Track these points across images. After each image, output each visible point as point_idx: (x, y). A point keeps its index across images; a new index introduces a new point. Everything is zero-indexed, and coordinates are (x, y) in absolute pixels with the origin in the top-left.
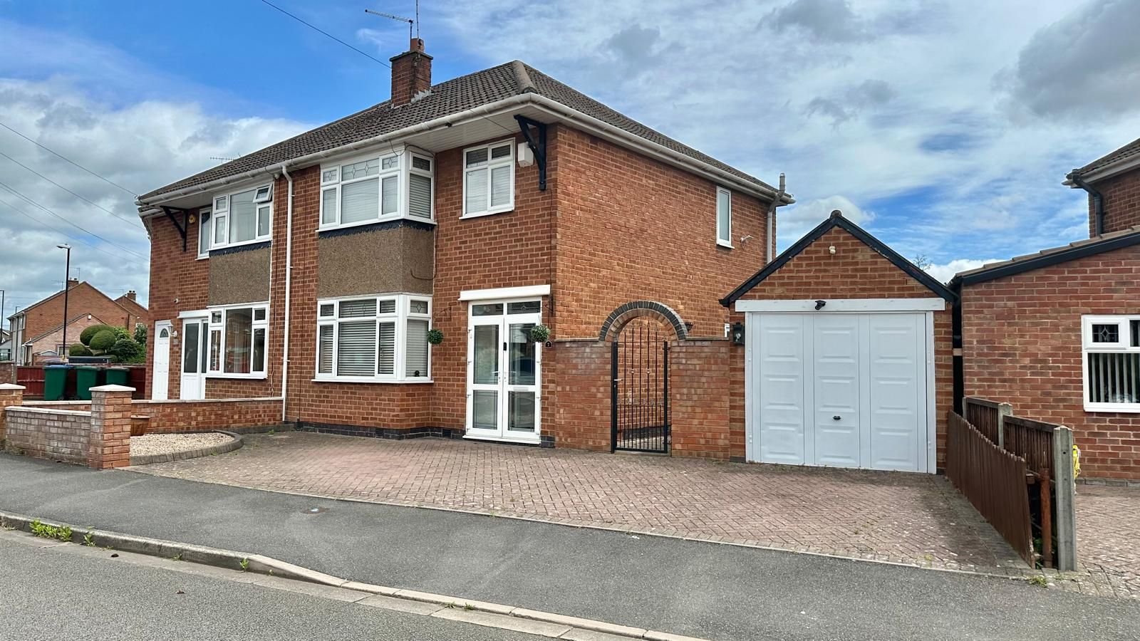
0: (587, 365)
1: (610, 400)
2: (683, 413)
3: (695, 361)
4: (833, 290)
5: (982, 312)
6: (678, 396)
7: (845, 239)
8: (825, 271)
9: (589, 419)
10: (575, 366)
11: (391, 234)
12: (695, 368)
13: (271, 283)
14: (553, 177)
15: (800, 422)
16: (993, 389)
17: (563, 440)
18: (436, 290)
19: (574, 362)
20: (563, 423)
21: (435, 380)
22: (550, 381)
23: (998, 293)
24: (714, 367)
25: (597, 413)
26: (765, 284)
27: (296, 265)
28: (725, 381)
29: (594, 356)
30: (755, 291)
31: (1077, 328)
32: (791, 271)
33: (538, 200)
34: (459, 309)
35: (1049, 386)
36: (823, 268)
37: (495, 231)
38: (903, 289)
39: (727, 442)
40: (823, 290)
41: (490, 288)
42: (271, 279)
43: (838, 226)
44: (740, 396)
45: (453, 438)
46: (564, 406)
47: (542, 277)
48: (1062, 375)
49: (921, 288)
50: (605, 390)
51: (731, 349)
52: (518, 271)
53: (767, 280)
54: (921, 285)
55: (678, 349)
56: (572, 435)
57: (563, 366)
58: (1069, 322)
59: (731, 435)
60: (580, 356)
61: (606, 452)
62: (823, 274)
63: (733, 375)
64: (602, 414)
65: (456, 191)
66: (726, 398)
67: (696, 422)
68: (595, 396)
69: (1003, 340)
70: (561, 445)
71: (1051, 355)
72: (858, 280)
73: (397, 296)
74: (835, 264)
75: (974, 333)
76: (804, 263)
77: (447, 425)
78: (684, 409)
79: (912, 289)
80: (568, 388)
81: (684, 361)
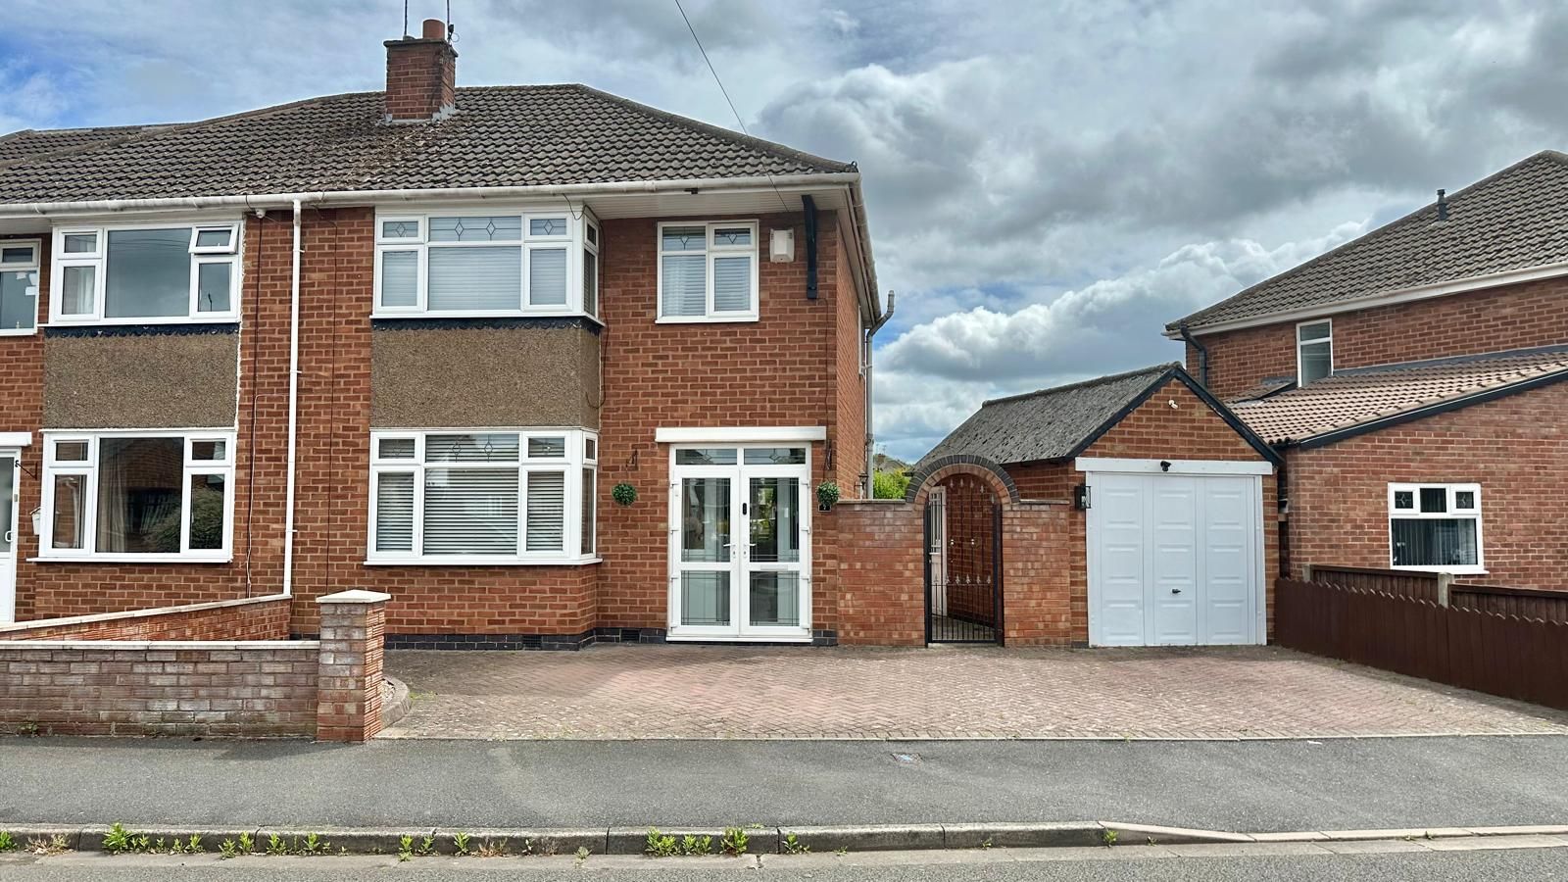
0: (889, 535)
1: (922, 579)
2: (1018, 593)
3: (1032, 529)
4: (1172, 449)
5: (1313, 478)
6: (1012, 572)
7: (1183, 392)
8: (1165, 427)
9: (894, 605)
10: (871, 536)
11: (553, 336)
12: (1032, 536)
13: (238, 396)
14: (829, 282)
15: (1139, 598)
16: (1323, 556)
17: (852, 634)
18: (604, 424)
19: (868, 530)
20: (851, 611)
21: (604, 557)
22: (826, 557)
23: (1327, 459)
24: (1052, 536)
25: (904, 597)
26: (1105, 440)
27: (308, 369)
28: (1065, 552)
29: (898, 523)
30: (1096, 447)
31: (1384, 494)
32: (1130, 426)
33: (804, 311)
34: (655, 454)
35: (1366, 551)
36: (1162, 423)
37: (724, 346)
38: (1235, 451)
39: (1068, 625)
40: (1163, 449)
41: (715, 425)
42: (238, 388)
43: (1178, 379)
44: (1082, 570)
45: (644, 641)
46: (849, 590)
47: (810, 415)
48: (1374, 540)
49: (1251, 451)
50: (915, 566)
51: (1070, 515)
52: (768, 405)
53: (1107, 435)
54: (1251, 448)
55: (1011, 515)
56: (864, 627)
57: (851, 536)
58: (1379, 489)
59: (1073, 616)
60: (877, 522)
61: (918, 647)
62: (1163, 430)
63: (1074, 546)
64: (911, 598)
65: (646, 281)
66: (1066, 573)
67: (1033, 603)
68: (901, 574)
69: (1330, 507)
70: (847, 641)
71: (1366, 521)
72: (1195, 438)
73: (569, 432)
74: (1175, 420)
75: (1308, 499)
76: (1144, 417)
77: (630, 624)
78: (1019, 588)
79: (1243, 451)
80: (858, 565)
81: (1018, 529)
